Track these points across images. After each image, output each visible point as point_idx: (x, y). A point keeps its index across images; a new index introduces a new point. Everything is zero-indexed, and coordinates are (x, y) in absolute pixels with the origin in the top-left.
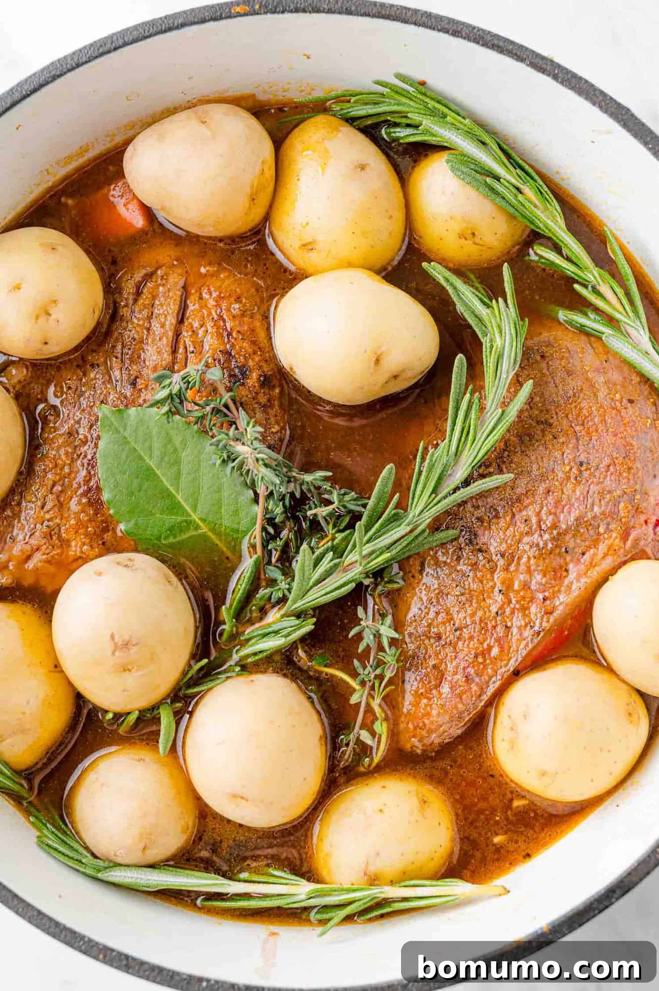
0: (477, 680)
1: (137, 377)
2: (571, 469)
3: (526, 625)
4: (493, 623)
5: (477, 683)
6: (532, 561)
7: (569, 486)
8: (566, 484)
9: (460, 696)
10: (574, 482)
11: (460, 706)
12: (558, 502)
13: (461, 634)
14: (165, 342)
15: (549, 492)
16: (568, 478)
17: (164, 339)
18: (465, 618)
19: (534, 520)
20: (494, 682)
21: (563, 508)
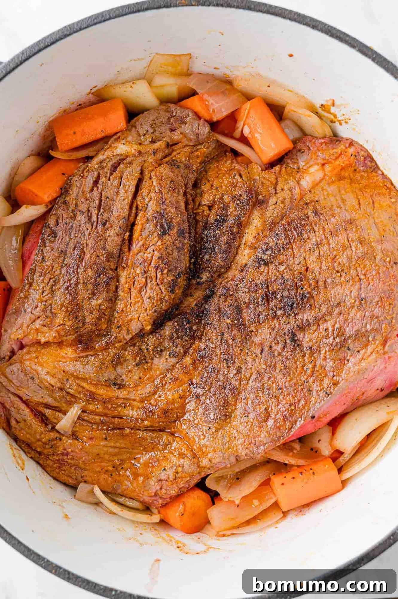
0: (290, 419)
1: (106, 221)
2: (355, 301)
3: (321, 390)
4: (302, 387)
5: (290, 421)
6: (328, 353)
7: (353, 311)
8: (352, 310)
9: (279, 428)
10: (357, 309)
11: (279, 433)
12: (346, 320)
13: (282, 392)
14: (126, 202)
15: (341, 314)
16: (354, 307)
17: (126, 200)
18: (285, 383)
19: (331, 329)
20: (300, 421)
21: (349, 324)
